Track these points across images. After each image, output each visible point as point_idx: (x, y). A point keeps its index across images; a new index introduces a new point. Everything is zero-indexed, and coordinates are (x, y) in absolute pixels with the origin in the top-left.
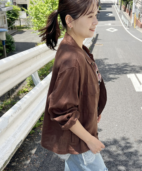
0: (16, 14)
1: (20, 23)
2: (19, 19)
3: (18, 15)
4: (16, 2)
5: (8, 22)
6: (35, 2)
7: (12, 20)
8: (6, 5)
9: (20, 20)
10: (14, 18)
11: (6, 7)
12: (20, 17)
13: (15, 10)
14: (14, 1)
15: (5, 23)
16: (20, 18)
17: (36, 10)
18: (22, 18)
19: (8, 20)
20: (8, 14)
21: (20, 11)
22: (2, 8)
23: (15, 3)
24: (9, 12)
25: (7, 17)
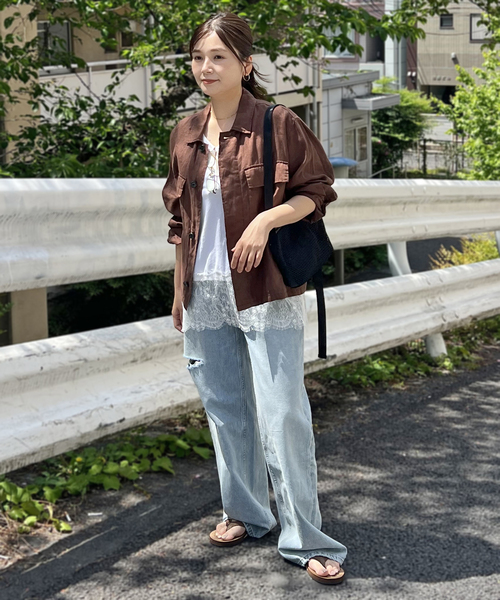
0: (409, 122)
1: (424, 161)
2: (422, 143)
3: (420, 129)
4: (419, 77)
5: (374, 154)
6: (481, 76)
7: (391, 146)
8: (376, 87)
9: (424, 147)
10: (400, 136)
11: (374, 95)
12: (427, 137)
13: (409, 107)
14: (409, 74)
15: (363, 157)
16: (425, 141)
17: (481, 104)
18: (435, 142)
19: (375, 145)
20: (380, 120)
21: (426, 112)
22: (358, 97)
23: (411, 83)
24: (382, 115)
25: (374, 135)
